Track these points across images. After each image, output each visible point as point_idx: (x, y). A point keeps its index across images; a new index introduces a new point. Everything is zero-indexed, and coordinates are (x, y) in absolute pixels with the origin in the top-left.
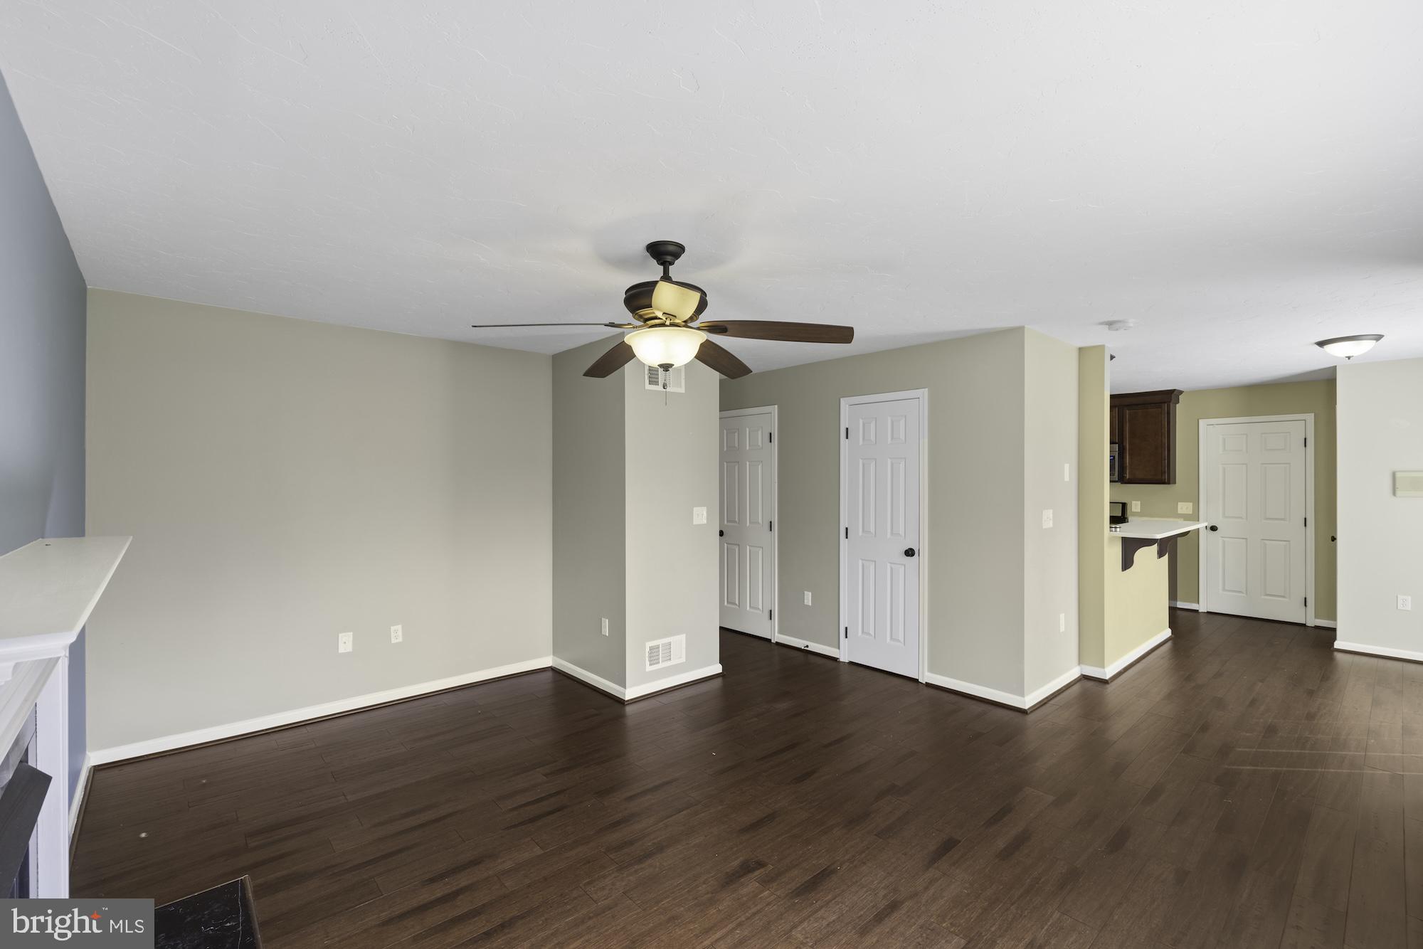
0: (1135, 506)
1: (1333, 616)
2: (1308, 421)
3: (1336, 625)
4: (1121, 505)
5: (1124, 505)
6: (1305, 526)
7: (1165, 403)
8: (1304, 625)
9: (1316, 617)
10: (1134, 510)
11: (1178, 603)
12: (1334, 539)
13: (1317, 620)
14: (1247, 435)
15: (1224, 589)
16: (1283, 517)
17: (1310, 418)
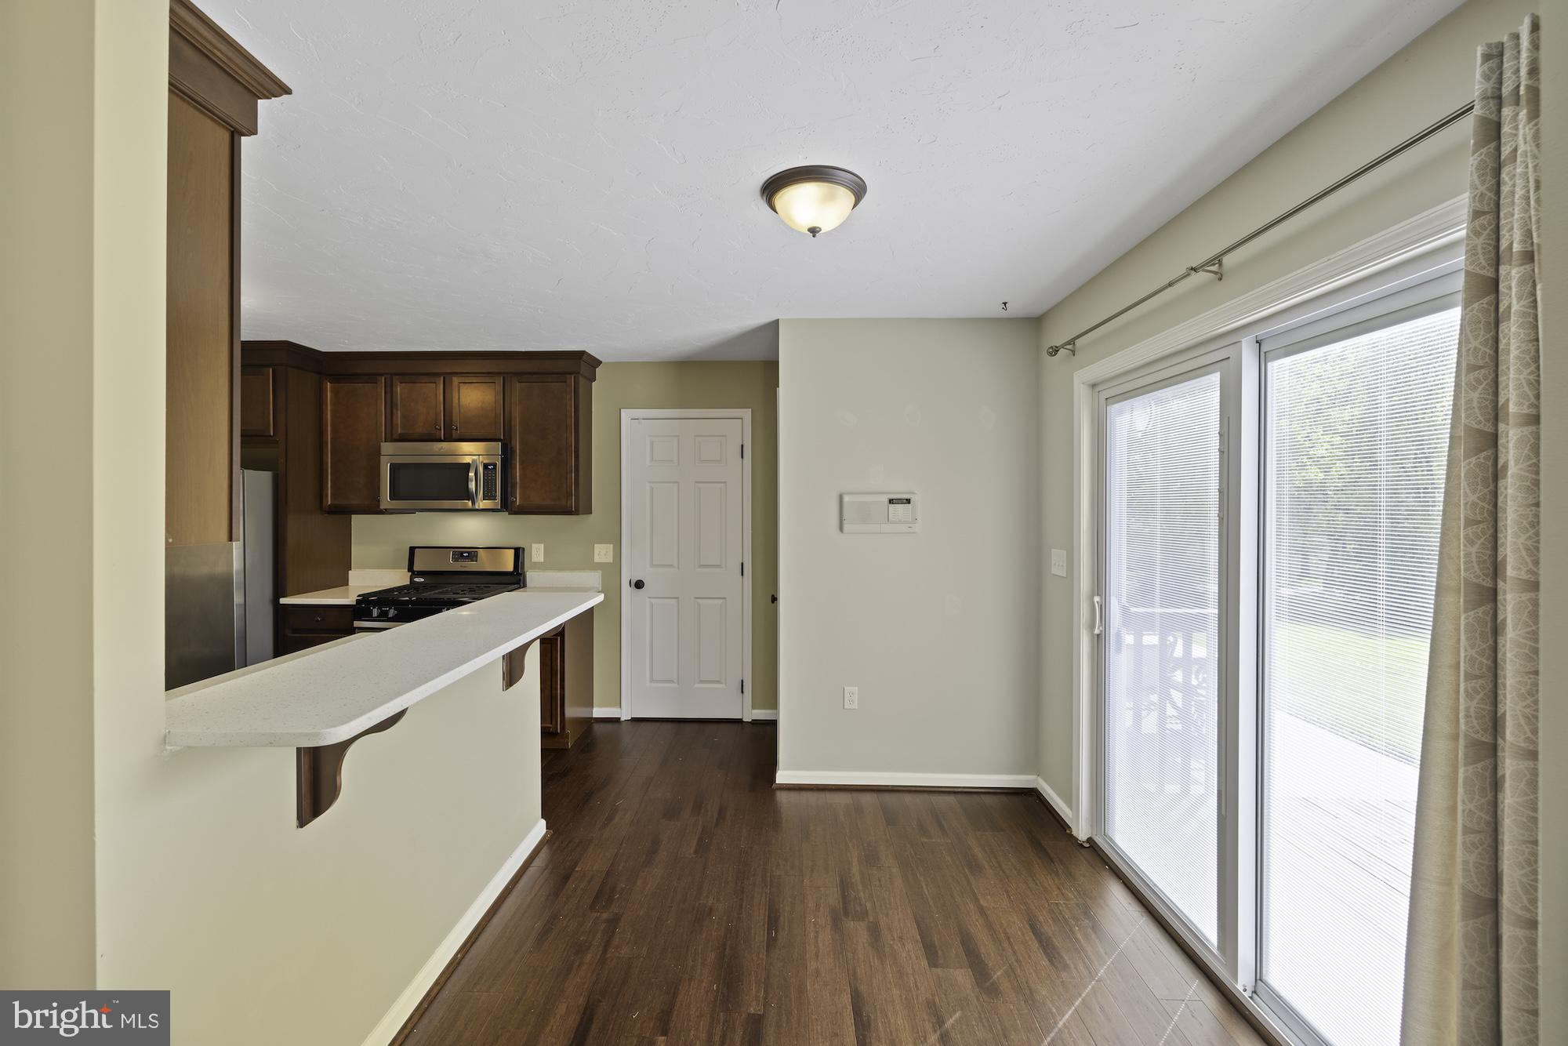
0: (536, 553)
1: (773, 702)
2: (745, 420)
3: (778, 714)
4: (513, 550)
5: (518, 552)
6: (742, 575)
7: (571, 374)
8: (739, 721)
9: (753, 708)
10: (535, 559)
11: (595, 710)
12: (774, 599)
13: (755, 711)
14: (678, 436)
15: (652, 680)
16: (719, 564)
17: (746, 414)
